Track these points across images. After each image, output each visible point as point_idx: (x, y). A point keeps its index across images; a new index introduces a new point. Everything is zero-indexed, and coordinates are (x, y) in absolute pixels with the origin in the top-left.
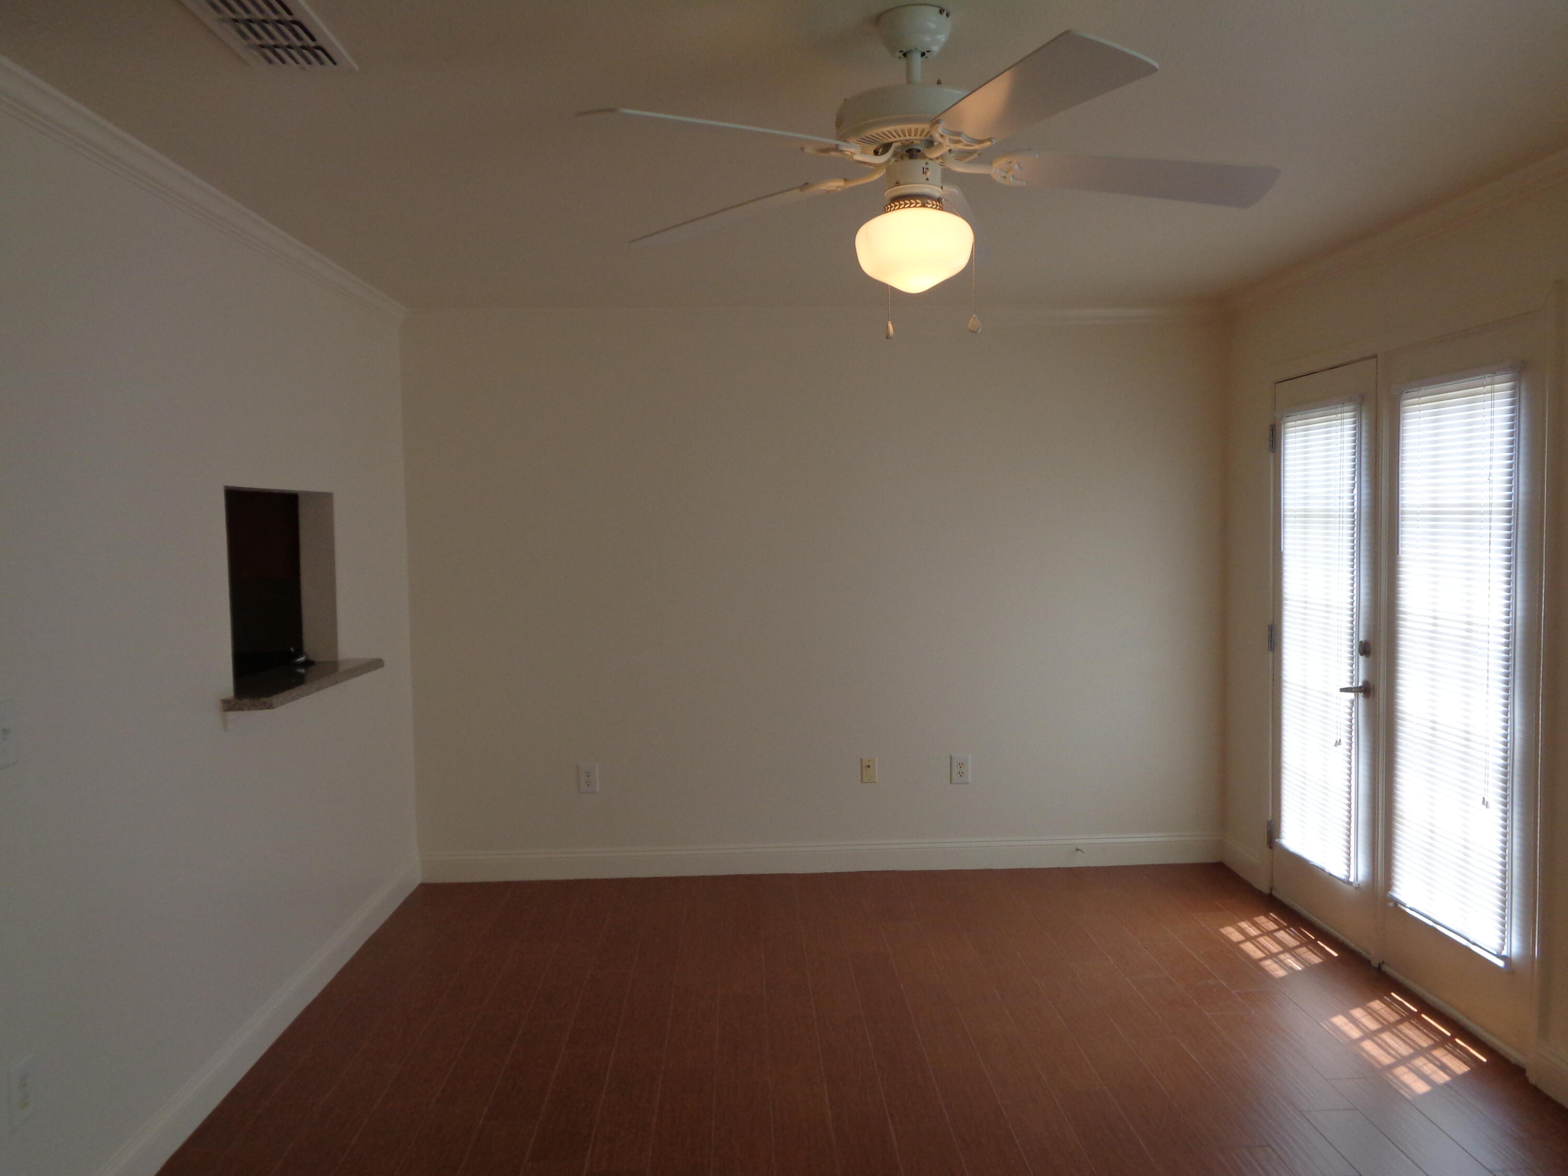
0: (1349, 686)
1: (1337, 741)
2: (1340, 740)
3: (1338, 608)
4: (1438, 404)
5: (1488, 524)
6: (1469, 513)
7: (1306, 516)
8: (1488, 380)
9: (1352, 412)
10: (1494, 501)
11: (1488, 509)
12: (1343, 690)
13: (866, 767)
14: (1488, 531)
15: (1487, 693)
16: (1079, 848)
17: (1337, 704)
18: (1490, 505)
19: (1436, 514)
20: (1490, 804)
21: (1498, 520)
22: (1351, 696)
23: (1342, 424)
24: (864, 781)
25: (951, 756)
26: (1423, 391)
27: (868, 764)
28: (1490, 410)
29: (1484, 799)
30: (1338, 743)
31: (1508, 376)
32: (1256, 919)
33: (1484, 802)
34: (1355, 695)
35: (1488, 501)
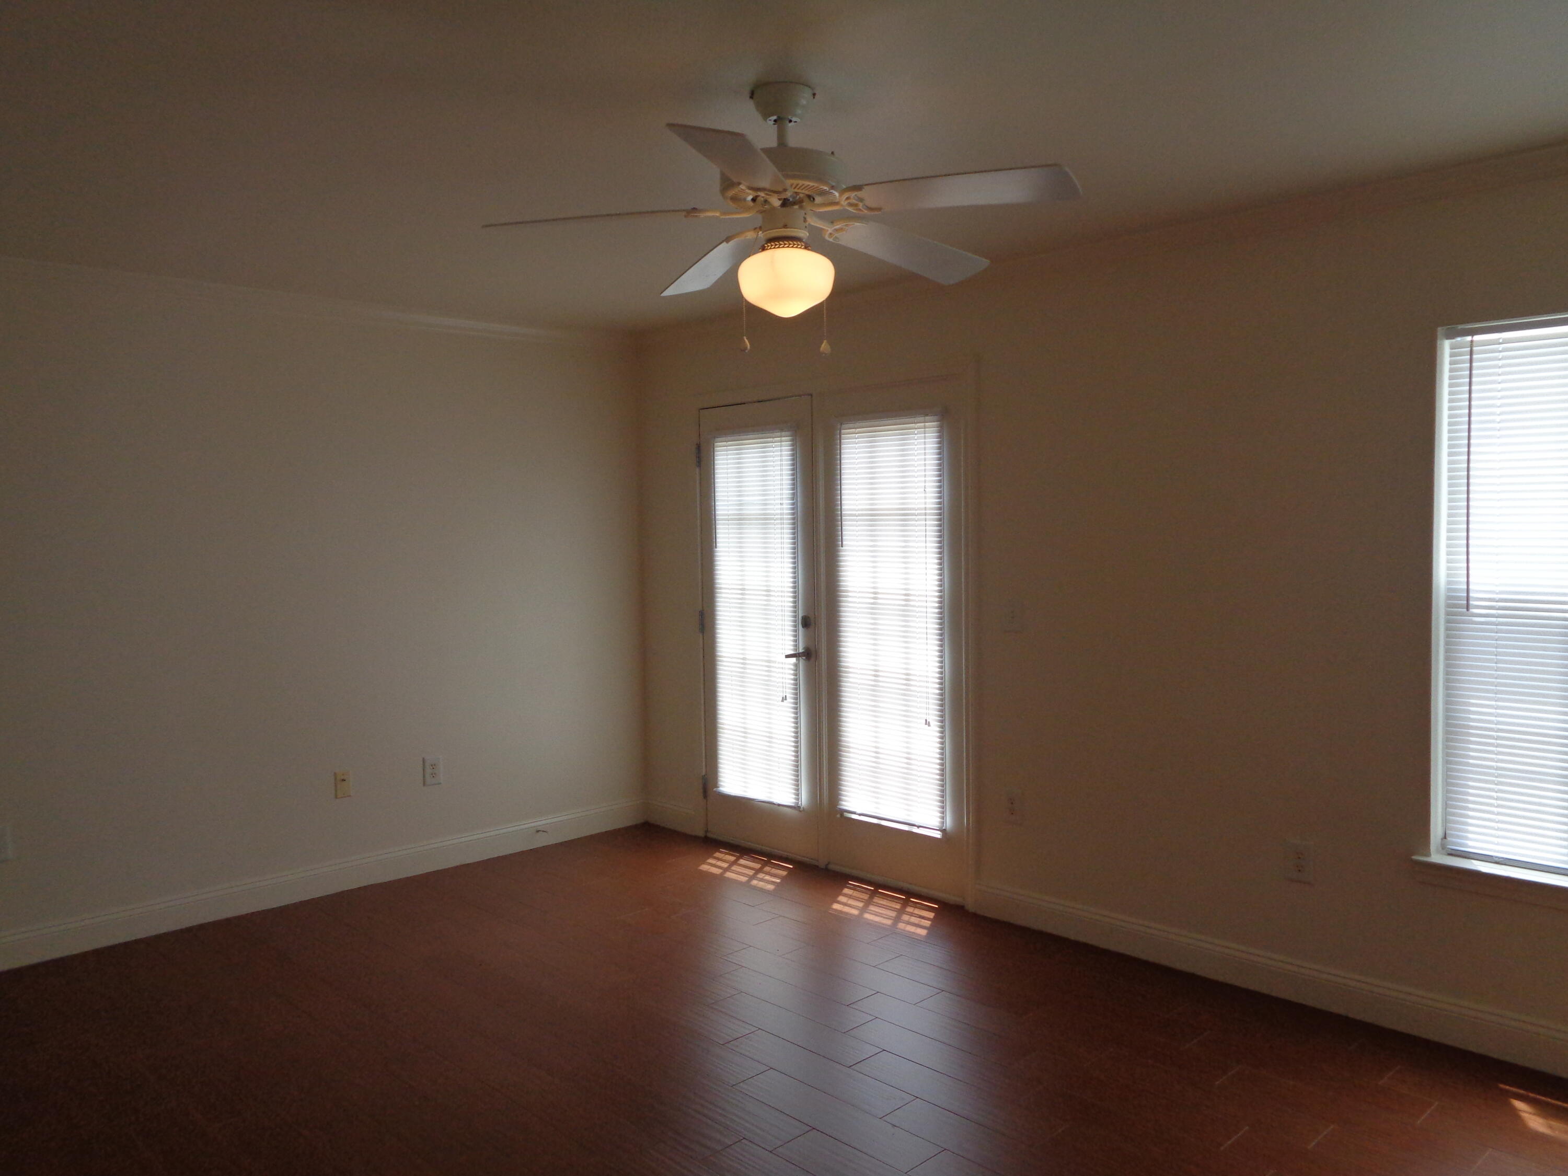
0: (792, 652)
1: (783, 698)
2: (786, 696)
3: (782, 592)
4: (874, 435)
5: (924, 522)
6: (905, 516)
7: (740, 520)
8: (922, 419)
9: (789, 436)
10: (928, 506)
11: (924, 512)
12: (787, 656)
13: (340, 781)
14: (924, 528)
15: (927, 644)
16: (539, 828)
17: (782, 668)
18: (925, 509)
19: (873, 517)
20: (931, 724)
21: (931, 520)
22: (794, 660)
23: (781, 446)
24: (338, 797)
25: (423, 759)
26: (858, 424)
27: (342, 777)
28: (923, 440)
29: (926, 720)
30: (784, 699)
31: (935, 418)
32: (715, 855)
33: (927, 723)
34: (797, 660)
35: (923, 506)
